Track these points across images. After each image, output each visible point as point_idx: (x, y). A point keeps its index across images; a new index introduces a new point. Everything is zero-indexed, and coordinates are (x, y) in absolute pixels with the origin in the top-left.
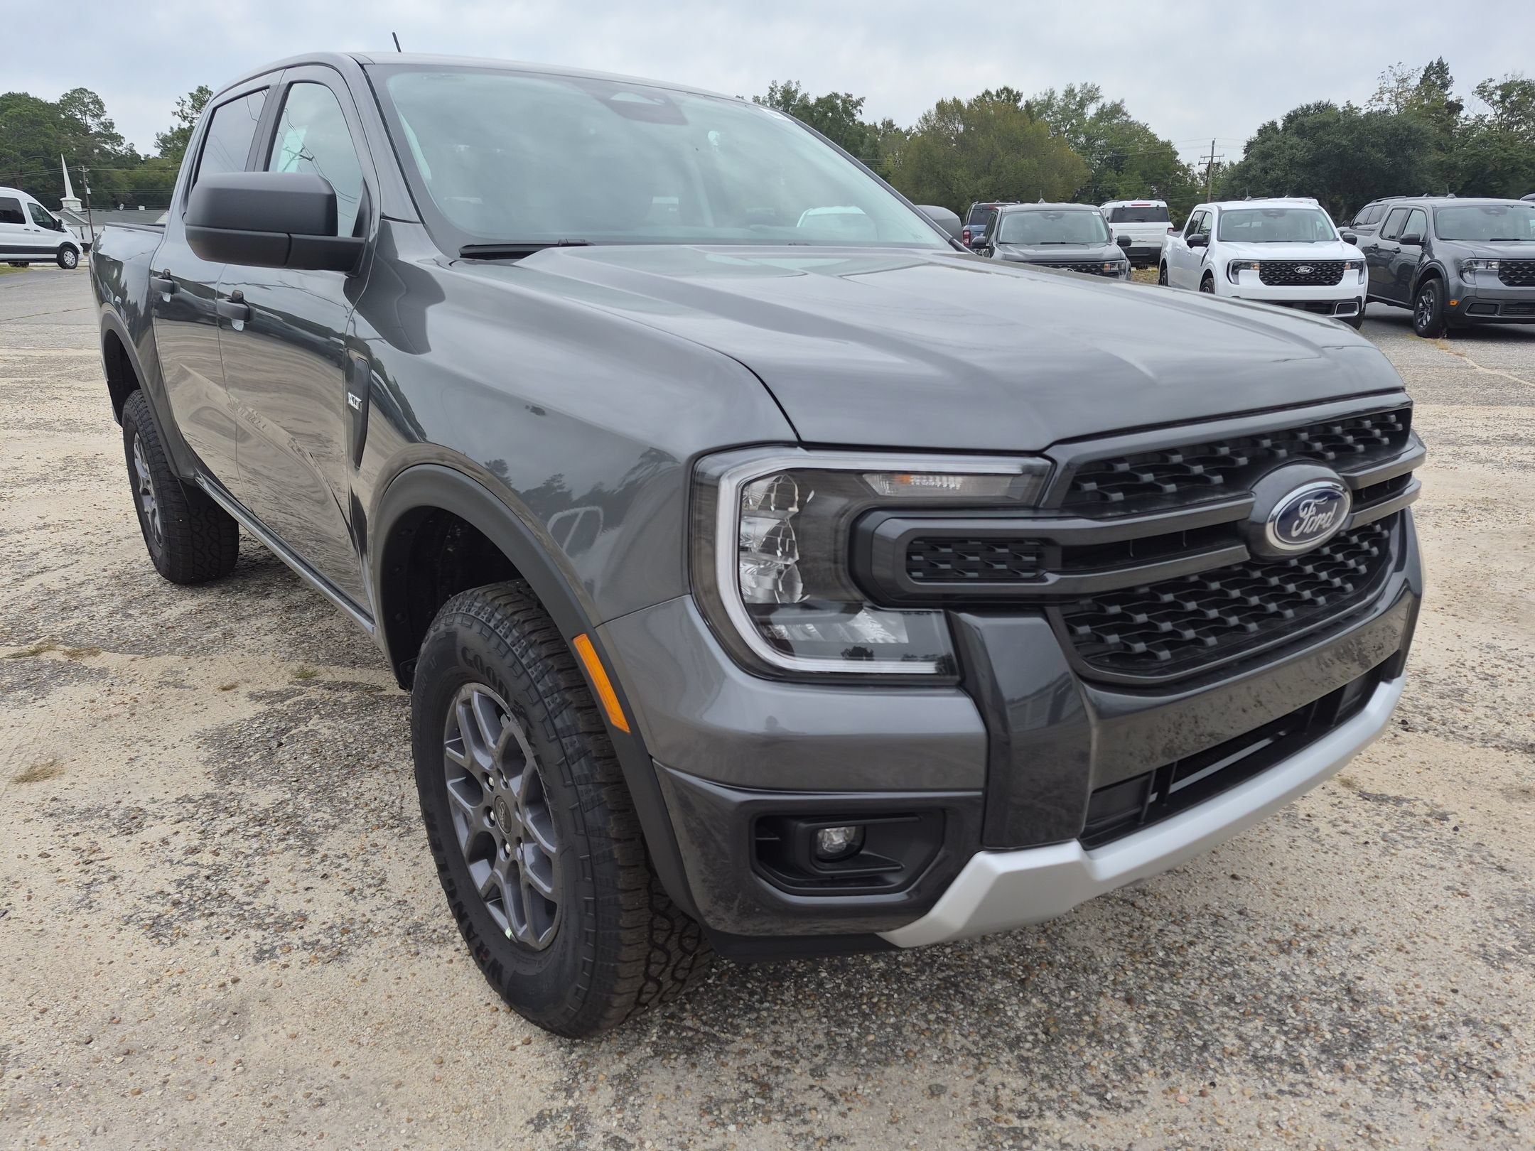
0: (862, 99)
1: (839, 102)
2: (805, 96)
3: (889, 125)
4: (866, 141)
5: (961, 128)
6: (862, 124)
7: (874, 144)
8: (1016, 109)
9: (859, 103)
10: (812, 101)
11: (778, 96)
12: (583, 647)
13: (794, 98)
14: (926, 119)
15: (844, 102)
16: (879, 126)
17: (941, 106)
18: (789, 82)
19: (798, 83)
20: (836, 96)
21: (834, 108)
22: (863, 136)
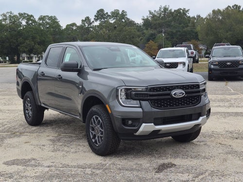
0: (189, 10)
1: (181, 11)
2: (171, 10)
3: (199, 16)
4: (191, 22)
5: (221, 18)
6: (189, 17)
7: (193, 23)
8: (239, 11)
9: (188, 11)
10: (173, 11)
11: (162, 10)
12: (107, 106)
13: (168, 10)
14: (209, 15)
15: (183, 10)
16: (196, 17)
17: (214, 11)
18: (166, 6)
19: (169, 6)
20: (181, 9)
21: (180, 13)
22: (189, 21)
